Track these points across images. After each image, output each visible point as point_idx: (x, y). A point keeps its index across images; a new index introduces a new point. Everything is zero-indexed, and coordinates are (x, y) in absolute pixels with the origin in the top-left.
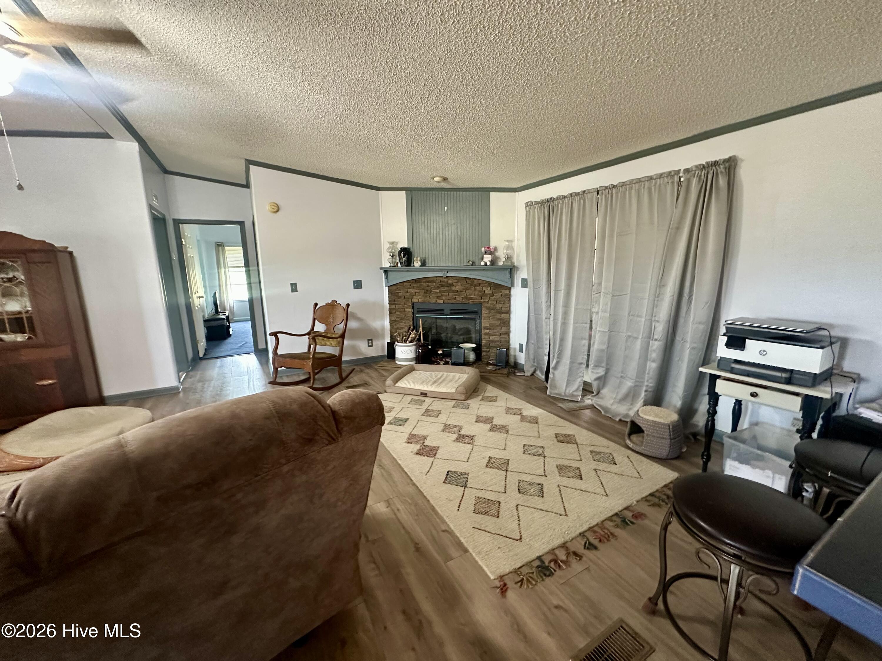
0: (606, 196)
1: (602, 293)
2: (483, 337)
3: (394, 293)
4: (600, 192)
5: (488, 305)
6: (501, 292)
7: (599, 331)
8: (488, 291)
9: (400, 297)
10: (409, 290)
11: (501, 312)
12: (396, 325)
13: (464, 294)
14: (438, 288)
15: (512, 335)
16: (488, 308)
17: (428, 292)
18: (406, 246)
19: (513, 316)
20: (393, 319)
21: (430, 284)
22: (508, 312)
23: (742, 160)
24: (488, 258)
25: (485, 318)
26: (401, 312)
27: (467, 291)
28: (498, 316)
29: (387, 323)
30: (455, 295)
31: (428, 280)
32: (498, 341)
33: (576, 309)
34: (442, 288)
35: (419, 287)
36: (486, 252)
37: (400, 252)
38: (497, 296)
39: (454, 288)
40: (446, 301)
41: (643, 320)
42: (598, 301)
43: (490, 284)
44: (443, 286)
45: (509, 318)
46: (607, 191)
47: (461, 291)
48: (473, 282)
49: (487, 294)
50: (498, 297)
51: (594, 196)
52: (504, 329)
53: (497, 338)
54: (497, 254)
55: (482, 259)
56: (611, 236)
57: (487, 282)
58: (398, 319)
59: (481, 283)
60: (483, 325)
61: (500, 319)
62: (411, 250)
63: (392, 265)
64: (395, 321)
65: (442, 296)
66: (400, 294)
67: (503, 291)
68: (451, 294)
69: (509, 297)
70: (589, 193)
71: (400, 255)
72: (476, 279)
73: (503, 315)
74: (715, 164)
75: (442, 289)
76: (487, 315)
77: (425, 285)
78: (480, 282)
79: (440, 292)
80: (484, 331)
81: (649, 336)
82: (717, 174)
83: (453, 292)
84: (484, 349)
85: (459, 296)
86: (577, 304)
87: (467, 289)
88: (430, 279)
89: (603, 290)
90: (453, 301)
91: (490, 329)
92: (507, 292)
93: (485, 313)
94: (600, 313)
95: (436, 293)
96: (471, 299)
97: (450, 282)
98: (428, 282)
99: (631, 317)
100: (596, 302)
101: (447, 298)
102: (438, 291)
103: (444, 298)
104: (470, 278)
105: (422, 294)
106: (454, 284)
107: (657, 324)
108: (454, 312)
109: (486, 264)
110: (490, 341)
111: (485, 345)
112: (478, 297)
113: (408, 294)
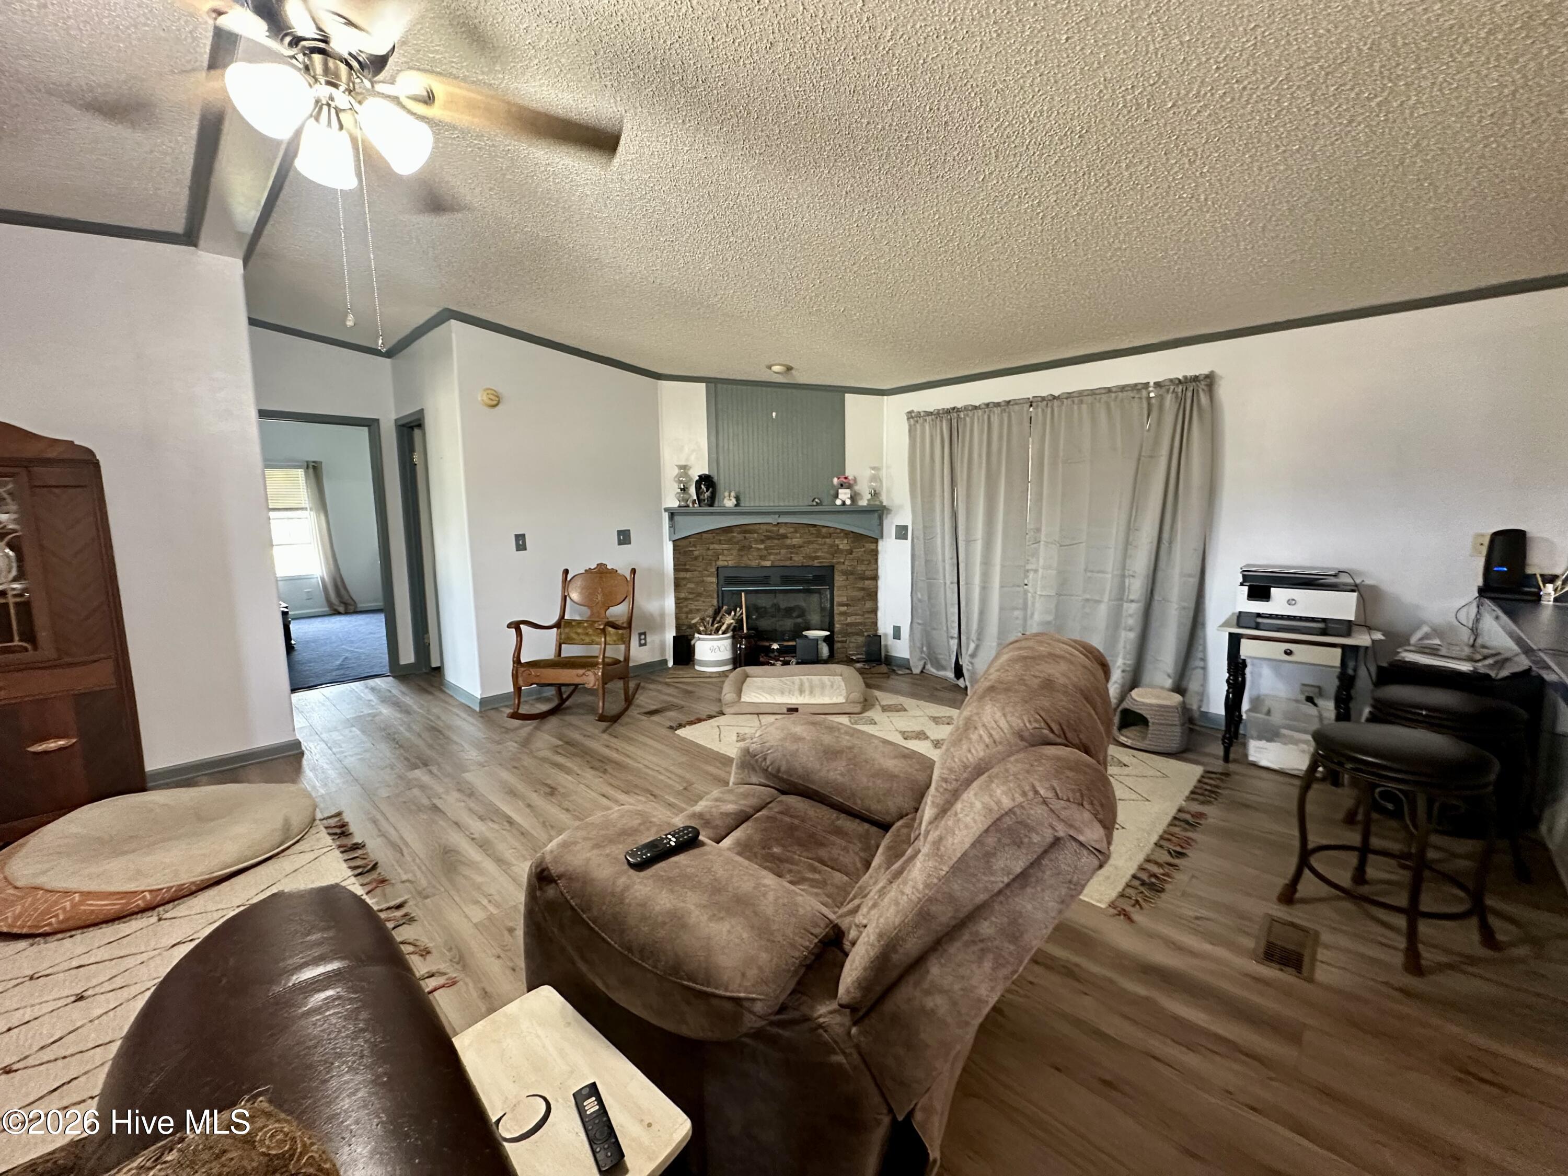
0: (1043, 410)
1: (1042, 543)
2: (836, 618)
3: (685, 552)
4: (1034, 404)
5: (843, 567)
6: (864, 546)
7: (1041, 596)
8: (844, 545)
9: (696, 558)
10: (712, 547)
11: (864, 578)
12: (686, 606)
13: (807, 550)
14: (762, 542)
15: (880, 614)
16: (845, 573)
17: (745, 549)
18: (707, 473)
19: (881, 583)
20: (683, 595)
21: (747, 535)
22: (875, 578)
23: (1221, 377)
24: (845, 494)
25: (840, 587)
26: (697, 583)
27: (811, 546)
28: (860, 584)
29: (669, 603)
30: (792, 553)
31: (745, 529)
32: (860, 624)
33: (1003, 566)
34: (769, 541)
35: (729, 542)
36: (842, 485)
37: (698, 484)
38: (858, 552)
39: (788, 542)
40: (776, 564)
41: (1109, 576)
42: (1035, 554)
43: (847, 534)
44: (769, 538)
45: (877, 587)
46: (1045, 403)
47: (800, 547)
48: (819, 531)
49: (841, 551)
50: (859, 554)
51: (1025, 409)
52: (869, 605)
53: (858, 619)
54: (857, 488)
55: (837, 496)
56: (1054, 464)
57: (842, 530)
58: (691, 596)
59: (832, 533)
60: (836, 599)
61: (863, 589)
62: (715, 479)
63: (683, 503)
64: (686, 599)
65: (770, 554)
66: (696, 553)
67: (867, 545)
68: (783, 551)
69: (875, 553)
70: (1016, 404)
71: (698, 488)
72: (824, 527)
73: (867, 582)
74: (1196, 379)
75: (769, 543)
76: (844, 583)
77: (740, 537)
78: (831, 530)
79: (766, 549)
80: (837, 609)
81: (1121, 596)
82: (1198, 391)
83: (788, 547)
84: (838, 638)
85: (797, 554)
86: (1004, 558)
87: (810, 542)
88: (751, 527)
89: (1043, 538)
90: (788, 563)
91: (847, 605)
92: (873, 546)
93: (839, 579)
94: (1041, 571)
95: (758, 549)
96: (817, 558)
97: (782, 531)
98: (745, 532)
99: (1089, 574)
100: (1033, 556)
101: (778, 557)
102: (762, 546)
103: (772, 557)
104: (815, 526)
105: (735, 552)
106: (789, 535)
107: (1132, 580)
108: (786, 580)
109: (844, 503)
110: (847, 625)
111: (840, 633)
112: (827, 556)
113: (710, 553)
